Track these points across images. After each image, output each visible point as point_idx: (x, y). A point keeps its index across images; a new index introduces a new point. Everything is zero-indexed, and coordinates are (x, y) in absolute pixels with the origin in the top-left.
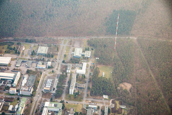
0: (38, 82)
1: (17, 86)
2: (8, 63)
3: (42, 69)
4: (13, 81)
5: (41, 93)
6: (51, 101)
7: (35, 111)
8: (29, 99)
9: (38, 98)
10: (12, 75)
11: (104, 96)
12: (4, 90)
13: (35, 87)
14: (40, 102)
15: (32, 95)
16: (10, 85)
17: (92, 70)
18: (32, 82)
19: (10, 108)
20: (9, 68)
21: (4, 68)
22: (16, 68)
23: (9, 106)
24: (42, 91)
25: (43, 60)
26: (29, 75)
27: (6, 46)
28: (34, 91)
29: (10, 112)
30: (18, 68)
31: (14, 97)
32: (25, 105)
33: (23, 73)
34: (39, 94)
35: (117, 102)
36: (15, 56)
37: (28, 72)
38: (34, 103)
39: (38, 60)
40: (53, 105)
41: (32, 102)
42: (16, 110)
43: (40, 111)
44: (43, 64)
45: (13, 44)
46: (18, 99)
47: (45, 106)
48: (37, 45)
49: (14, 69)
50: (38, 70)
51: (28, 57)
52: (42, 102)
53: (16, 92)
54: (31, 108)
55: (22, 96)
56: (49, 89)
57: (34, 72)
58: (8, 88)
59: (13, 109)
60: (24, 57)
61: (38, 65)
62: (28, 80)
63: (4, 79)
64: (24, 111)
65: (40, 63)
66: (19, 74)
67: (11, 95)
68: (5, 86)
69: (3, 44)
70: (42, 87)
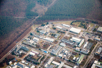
0: (94, 48)
1: (81, 47)
2: (79, 33)
3: (98, 40)
4: (79, 43)
5: (94, 54)
6: (99, 61)
7: (88, 64)
8: (86, 56)
9: (91, 57)
10: (79, 40)
12: (73, 48)
13: (91, 50)
14: (92, 60)
15: (88, 55)
16: (77, 45)
18: (90, 46)
19: (74, 58)
20: (79, 35)
21: (76, 35)
22: (82, 36)
23: (74, 57)
24: (95, 54)
25: (100, 35)
26: (89, 42)
27: (80, 23)
28: (90, 52)
29: (74, 60)
30: (84, 37)
31: (78, 53)
32: (82, 59)
33: (86, 41)
34: (92, 55)
36: (84, 30)
37: (89, 40)
38: (88, 59)
39: (96, 35)
40: (99, 63)
41: (87, 58)
42: (77, 60)
43: (91, 65)
44: (99, 38)
45: (84, 22)
46: (80, 54)
47: (94, 62)
48: (98, 25)
49: (81, 37)
50: (95, 41)
51: (91, 32)
52: (93, 60)
53: (79, 50)
54: (86, 61)
55: (82, 53)
56: (99, 53)
57: (92, 41)
58: (75, 47)
59: (75, 59)
60: (89, 31)
61: (96, 38)
62: (88, 45)
63: (74, 41)
64: (81, 62)
65: (97, 36)
66: (83, 40)
67: (76, 51)
68: (74, 45)
69: (79, 21)
70: (95, 51)
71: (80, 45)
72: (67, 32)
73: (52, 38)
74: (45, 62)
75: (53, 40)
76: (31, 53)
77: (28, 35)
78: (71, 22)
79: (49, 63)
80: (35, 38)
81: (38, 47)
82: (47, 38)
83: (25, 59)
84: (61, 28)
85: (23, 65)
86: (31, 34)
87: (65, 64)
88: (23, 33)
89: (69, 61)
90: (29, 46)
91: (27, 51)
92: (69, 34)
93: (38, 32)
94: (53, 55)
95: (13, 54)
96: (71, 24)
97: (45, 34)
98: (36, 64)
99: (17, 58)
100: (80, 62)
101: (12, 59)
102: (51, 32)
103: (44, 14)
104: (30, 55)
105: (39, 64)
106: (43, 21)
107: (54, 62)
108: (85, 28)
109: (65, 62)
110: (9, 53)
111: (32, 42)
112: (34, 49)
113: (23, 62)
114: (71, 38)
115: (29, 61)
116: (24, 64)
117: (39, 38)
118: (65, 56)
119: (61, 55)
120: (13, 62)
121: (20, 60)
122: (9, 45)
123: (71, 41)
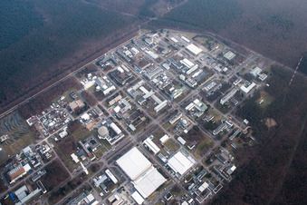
1: (189, 75)
2: (196, 54)
3: (217, 71)
4: (188, 69)
6: (202, 101)
7: (185, 101)
8: (188, 89)
9: (195, 92)
10: (192, 64)
11: (245, 121)
12: (178, 74)
13: (199, 83)
14: (194, 97)
15: (192, 88)
16: (184, 72)
17: (254, 93)
18: (201, 77)
19: (171, 90)
20: (195, 58)
21: (191, 56)
22: (199, 60)
23: (171, 87)
24: (202, 89)
25: (223, 64)
26: (203, 71)
27: (206, 40)
28: (197, 86)
29: (169, 92)
30: (201, 61)
31: (180, 82)
32: (181, 93)
33: (200, 67)
34: (198, 90)
35: (251, 132)
36: (206, 50)
37: (205, 68)
38: (189, 95)
39: (219, 62)
40: (200, 105)
41: (188, 93)
42: (173, 93)
44: (221, 67)
45: (212, 39)
46: (182, 86)
47: (194, 102)
48: (229, 48)
49: (197, 61)
50: (213, 70)
51: (215, 56)
53: (184, 79)
54: (184, 97)
55: (186, 84)
56: (208, 90)
57: (208, 70)
58: (181, 73)
60: (212, 54)
61: (216, 66)
62: (200, 74)
63: (184, 65)
64: (178, 97)
65: (219, 65)
66: (197, 66)
68: (177, 69)
69: (205, 37)
70: (204, 86)
71: (189, 72)
72: (182, 49)
73: (157, 53)
74: (131, 85)
75: (156, 56)
76: (119, 69)
77: (128, 42)
78: (195, 34)
79: (135, 87)
80: (134, 49)
81: (132, 62)
82: (149, 52)
83: (109, 75)
84: (176, 41)
85: (102, 81)
86: (133, 42)
87: (155, 94)
88: (122, 38)
89: (163, 91)
90: (123, 57)
91: (116, 65)
92: (183, 53)
93: (144, 40)
94: (147, 78)
95: (98, 64)
96: (193, 39)
97: (151, 46)
98: (119, 84)
99: (101, 71)
100: (176, 96)
101: (93, 71)
102: (160, 44)
103: (162, 15)
104: (117, 71)
105: (122, 86)
106: (157, 26)
107: (142, 89)
108: (210, 49)
109: (157, 91)
110: (94, 62)
111: (128, 53)
112: (126, 64)
113: (105, 78)
114: (182, 58)
115: (112, 78)
116: (105, 80)
117: (140, 49)
118: (161, 83)
119: (155, 81)
120: (93, 75)
121: (103, 75)
122: (98, 51)
123: (180, 64)
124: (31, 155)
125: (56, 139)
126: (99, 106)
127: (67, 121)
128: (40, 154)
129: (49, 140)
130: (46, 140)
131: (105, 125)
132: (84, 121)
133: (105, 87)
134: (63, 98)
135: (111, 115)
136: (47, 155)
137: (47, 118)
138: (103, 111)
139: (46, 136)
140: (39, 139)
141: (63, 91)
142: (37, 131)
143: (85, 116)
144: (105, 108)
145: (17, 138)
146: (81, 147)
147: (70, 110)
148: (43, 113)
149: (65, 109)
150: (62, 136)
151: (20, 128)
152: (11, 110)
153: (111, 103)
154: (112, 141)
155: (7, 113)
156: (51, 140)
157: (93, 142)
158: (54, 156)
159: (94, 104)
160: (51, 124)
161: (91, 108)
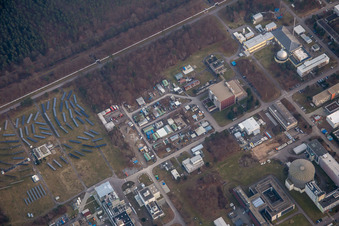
124: (115, 204)
125: (175, 173)
126: (284, 102)
127: (201, 131)
128: (136, 205)
129: (156, 171)
130: (148, 170)
131: (305, 155)
132: (246, 135)
133: (300, 54)
134: (189, 70)
135: (316, 131)
136: (154, 211)
137: (151, 116)
138: (297, 117)
139: (148, 163)
140: (130, 166)
141: (189, 53)
142: (126, 146)
143: (251, 125)
144: (300, 110)
145: (75, 156)
146: (241, 204)
147: (210, 103)
148: (141, 101)
149: (195, 100)
150: (190, 168)
151: (83, 132)
152: (57, 84)
153: (320, 99)
154: (325, 203)
155: (48, 88)
156: (163, 174)
157: (273, 196)
158: (169, 216)
159: (270, 97)
160: (162, 133)
161: (264, 106)
